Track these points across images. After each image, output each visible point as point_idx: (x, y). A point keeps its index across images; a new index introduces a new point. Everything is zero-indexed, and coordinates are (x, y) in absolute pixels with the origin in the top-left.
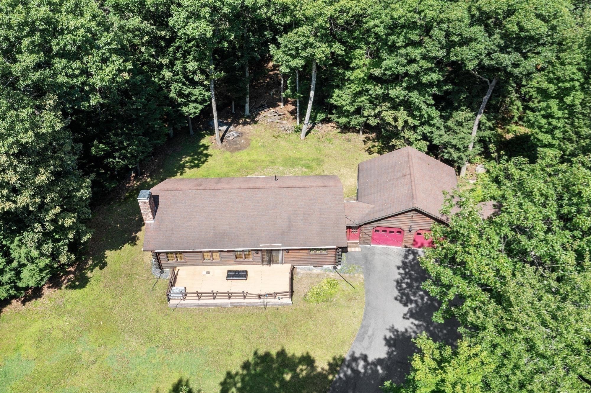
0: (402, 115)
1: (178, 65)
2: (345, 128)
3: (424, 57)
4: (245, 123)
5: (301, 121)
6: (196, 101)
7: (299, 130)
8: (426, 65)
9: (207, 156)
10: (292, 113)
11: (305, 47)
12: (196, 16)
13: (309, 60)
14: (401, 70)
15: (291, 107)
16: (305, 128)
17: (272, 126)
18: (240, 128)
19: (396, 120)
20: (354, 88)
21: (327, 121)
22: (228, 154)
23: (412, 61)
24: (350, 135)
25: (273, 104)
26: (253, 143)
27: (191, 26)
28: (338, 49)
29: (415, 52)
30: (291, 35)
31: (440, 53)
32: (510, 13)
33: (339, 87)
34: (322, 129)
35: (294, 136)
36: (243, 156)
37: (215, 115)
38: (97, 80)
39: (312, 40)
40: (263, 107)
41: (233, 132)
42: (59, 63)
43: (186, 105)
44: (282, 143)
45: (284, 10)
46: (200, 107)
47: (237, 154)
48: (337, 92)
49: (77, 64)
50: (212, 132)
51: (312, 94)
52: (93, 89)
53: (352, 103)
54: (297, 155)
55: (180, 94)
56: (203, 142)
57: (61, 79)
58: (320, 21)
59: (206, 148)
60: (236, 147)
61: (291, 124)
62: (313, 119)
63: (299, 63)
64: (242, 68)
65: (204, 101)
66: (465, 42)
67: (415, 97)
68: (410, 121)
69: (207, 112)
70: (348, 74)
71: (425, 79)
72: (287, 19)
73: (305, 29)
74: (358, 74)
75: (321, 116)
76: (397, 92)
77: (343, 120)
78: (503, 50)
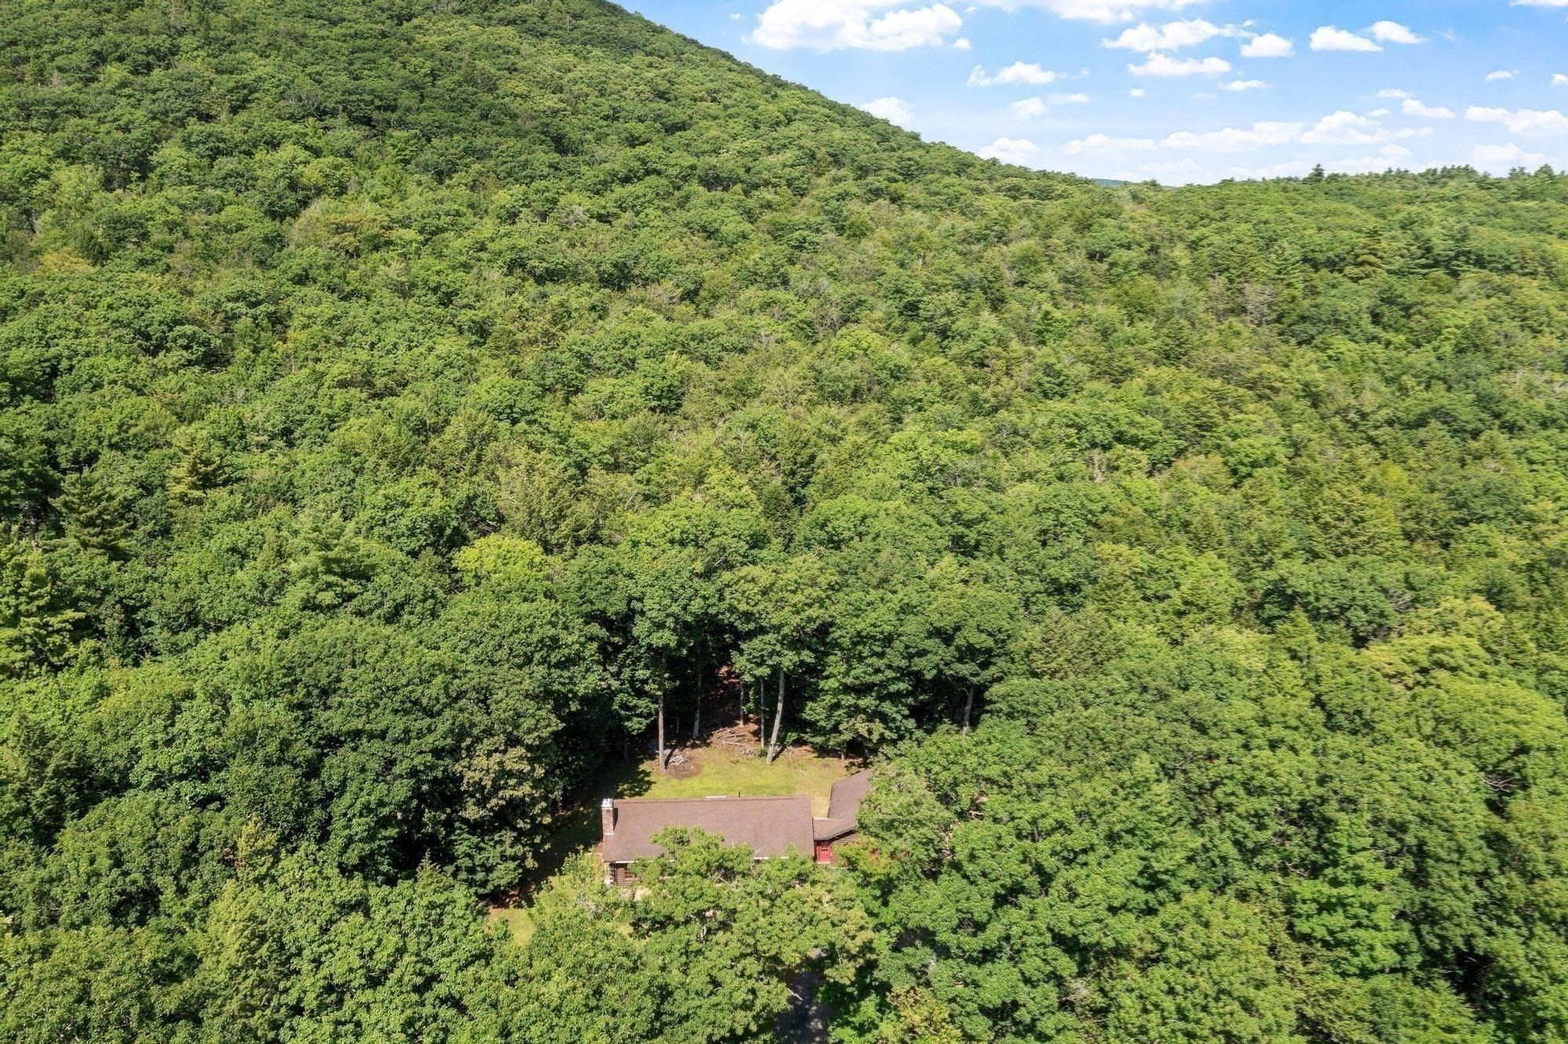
0: (878, 727)
1: (626, 673)
2: (823, 751)
3: (889, 667)
4: (694, 746)
5: (767, 743)
6: (640, 715)
7: (764, 754)
8: (890, 674)
9: (650, 783)
10: (756, 733)
11: (771, 654)
12: (661, 626)
13: (776, 669)
14: (868, 679)
15: (753, 727)
16: (771, 751)
17: (728, 749)
18: (688, 752)
19: (870, 732)
20: (829, 699)
21: (799, 743)
22: (674, 782)
23: (878, 671)
24: (829, 760)
25: (729, 722)
26: (706, 769)
27: (655, 635)
28: (807, 656)
29: (880, 663)
30: (756, 643)
31: (904, 663)
32: (957, 629)
33: (813, 700)
34: (792, 752)
35: (758, 762)
36: (694, 785)
37: (661, 732)
38: (581, 690)
39: (778, 648)
40: (716, 727)
41: (679, 757)
42: (556, 673)
43: (629, 719)
44: (743, 769)
45: (748, 616)
46: (645, 722)
47: (687, 782)
48: (810, 704)
49: (566, 674)
50: (652, 756)
51: (780, 706)
52: (575, 695)
53: (828, 718)
54: (762, 782)
55: (624, 706)
56: (642, 767)
57: (556, 687)
58: (786, 630)
59: (648, 774)
60: (683, 773)
61: (753, 746)
62: (781, 740)
63: (764, 671)
64: (695, 676)
65: (650, 715)
66: (923, 653)
67: (887, 707)
68: (887, 733)
69: (652, 728)
70: (822, 684)
71: (893, 688)
72: (752, 626)
73: (771, 637)
74: (832, 683)
75: (792, 736)
76: (867, 702)
77: (819, 740)
78: (960, 660)
